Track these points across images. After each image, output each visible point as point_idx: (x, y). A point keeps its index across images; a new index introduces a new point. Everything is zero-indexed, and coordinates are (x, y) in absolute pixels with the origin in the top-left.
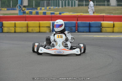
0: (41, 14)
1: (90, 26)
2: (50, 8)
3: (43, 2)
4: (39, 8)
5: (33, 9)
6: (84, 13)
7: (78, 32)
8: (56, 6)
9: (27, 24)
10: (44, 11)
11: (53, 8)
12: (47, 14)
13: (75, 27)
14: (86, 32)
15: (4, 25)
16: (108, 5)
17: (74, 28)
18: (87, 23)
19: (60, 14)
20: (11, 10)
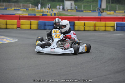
9: (95, 24)
15: (76, 24)
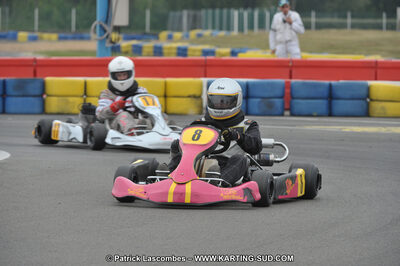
0: (169, 54)
1: (331, 95)
2: (199, 36)
3: (178, 14)
4: (164, 35)
5: (144, 36)
6: (311, 52)
7: (292, 115)
8: (221, 29)
10: (180, 45)
11: (212, 35)
12: (189, 53)
13: (282, 97)
14: (318, 116)
16: (392, 27)
17: (278, 102)
18: (324, 85)
19: (233, 53)
20: (74, 38)
